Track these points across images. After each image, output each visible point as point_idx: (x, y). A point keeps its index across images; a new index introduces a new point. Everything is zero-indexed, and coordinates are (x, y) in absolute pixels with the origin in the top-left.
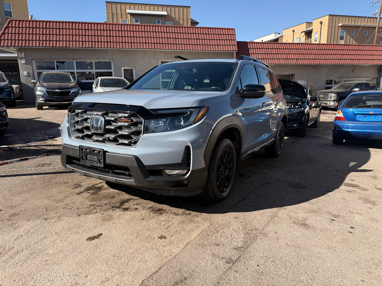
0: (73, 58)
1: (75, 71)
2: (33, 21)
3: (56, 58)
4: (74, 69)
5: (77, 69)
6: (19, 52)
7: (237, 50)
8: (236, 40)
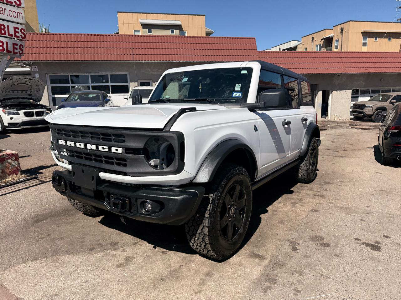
0: (88, 72)
1: (90, 85)
3: (70, 72)
6: (32, 67)
8: (257, 49)
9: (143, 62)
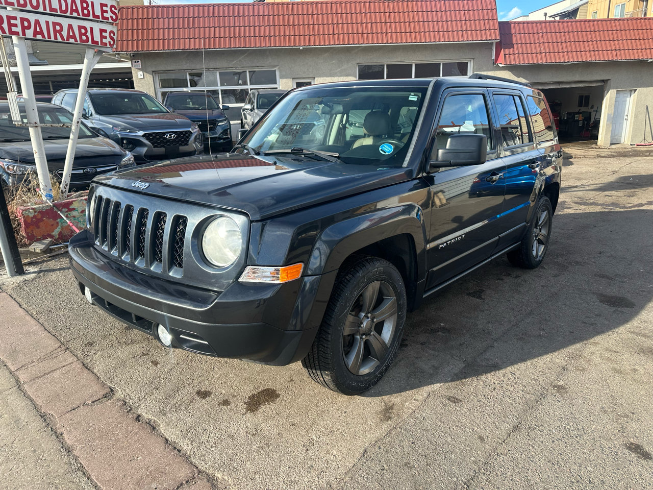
0: (215, 67)
1: (219, 88)
2: (153, 7)
3: (189, 68)
4: (217, 86)
5: (221, 86)
6: (133, 61)
7: (498, 38)
8: (497, 19)
9: (301, 48)
